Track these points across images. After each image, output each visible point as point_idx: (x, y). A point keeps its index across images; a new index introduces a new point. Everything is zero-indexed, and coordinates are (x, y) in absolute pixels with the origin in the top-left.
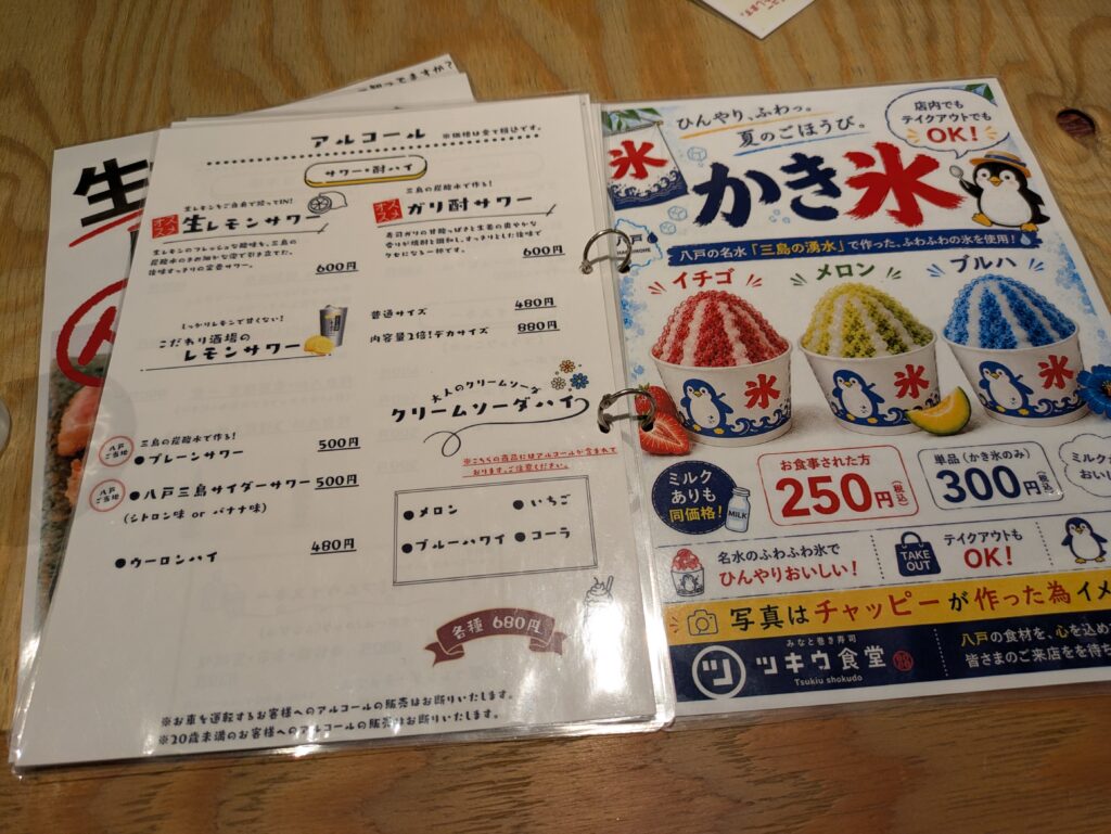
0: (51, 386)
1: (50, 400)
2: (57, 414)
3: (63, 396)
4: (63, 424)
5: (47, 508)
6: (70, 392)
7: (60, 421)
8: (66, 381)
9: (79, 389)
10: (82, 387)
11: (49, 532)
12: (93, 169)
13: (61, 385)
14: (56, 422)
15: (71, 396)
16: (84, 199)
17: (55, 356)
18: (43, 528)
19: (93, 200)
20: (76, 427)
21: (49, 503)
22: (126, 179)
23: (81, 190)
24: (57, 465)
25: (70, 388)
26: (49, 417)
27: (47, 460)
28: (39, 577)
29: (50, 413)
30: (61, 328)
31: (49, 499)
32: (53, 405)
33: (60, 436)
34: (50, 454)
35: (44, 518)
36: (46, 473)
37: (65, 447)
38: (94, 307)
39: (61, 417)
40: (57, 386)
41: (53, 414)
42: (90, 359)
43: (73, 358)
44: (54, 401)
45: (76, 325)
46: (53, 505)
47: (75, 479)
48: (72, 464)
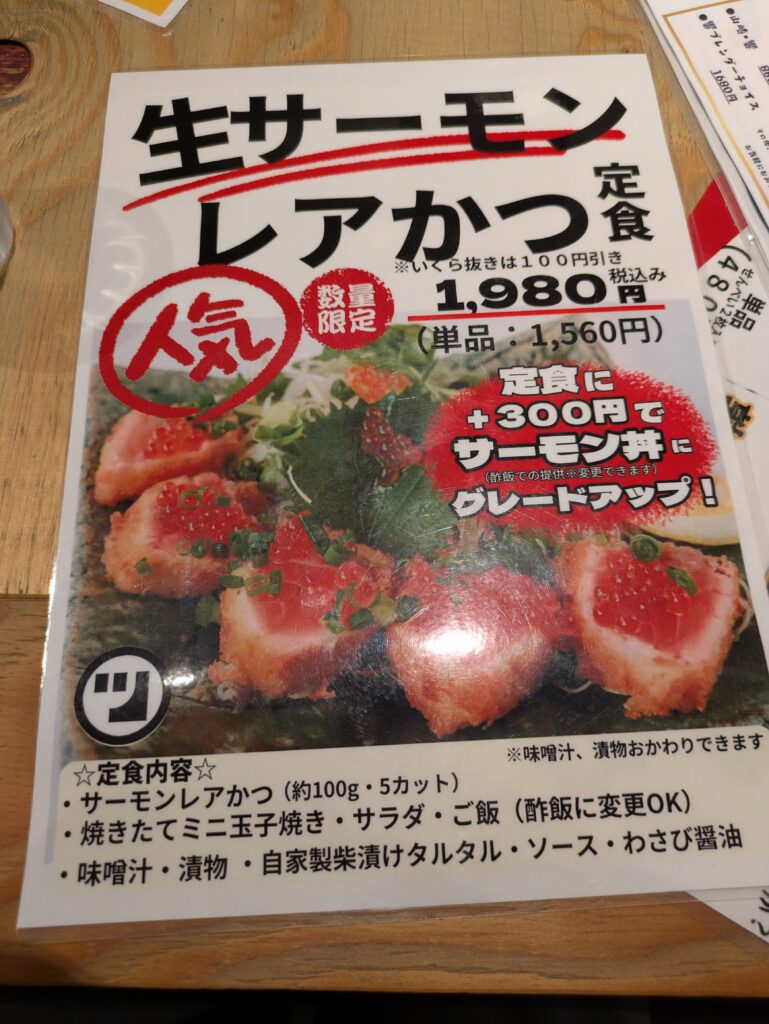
0: (89, 400)
1: (88, 421)
2: (96, 442)
3: (105, 419)
4: (103, 459)
5: (78, 573)
6: (115, 415)
7: (99, 454)
8: (109, 397)
9: (125, 414)
10: (129, 410)
11: (78, 609)
12: (158, 108)
13: (103, 403)
14: (94, 455)
15: (115, 421)
16: (144, 148)
17: (97, 360)
18: (71, 601)
19: (157, 150)
20: (120, 465)
21: (80, 567)
22: (201, 129)
23: (142, 134)
24: (93, 516)
25: (115, 409)
26: (86, 446)
27: (80, 506)
28: (63, 670)
29: (87, 440)
30: (107, 322)
31: (80, 561)
32: (91, 428)
33: (99, 474)
34: (85, 497)
35: (73, 588)
36: (79, 524)
37: (104, 491)
38: (150, 302)
39: (101, 446)
40: (97, 405)
41: (91, 442)
42: (142, 373)
43: (120, 368)
44: (93, 423)
45: (127, 322)
46: (85, 571)
47: (114, 539)
48: (112, 518)
